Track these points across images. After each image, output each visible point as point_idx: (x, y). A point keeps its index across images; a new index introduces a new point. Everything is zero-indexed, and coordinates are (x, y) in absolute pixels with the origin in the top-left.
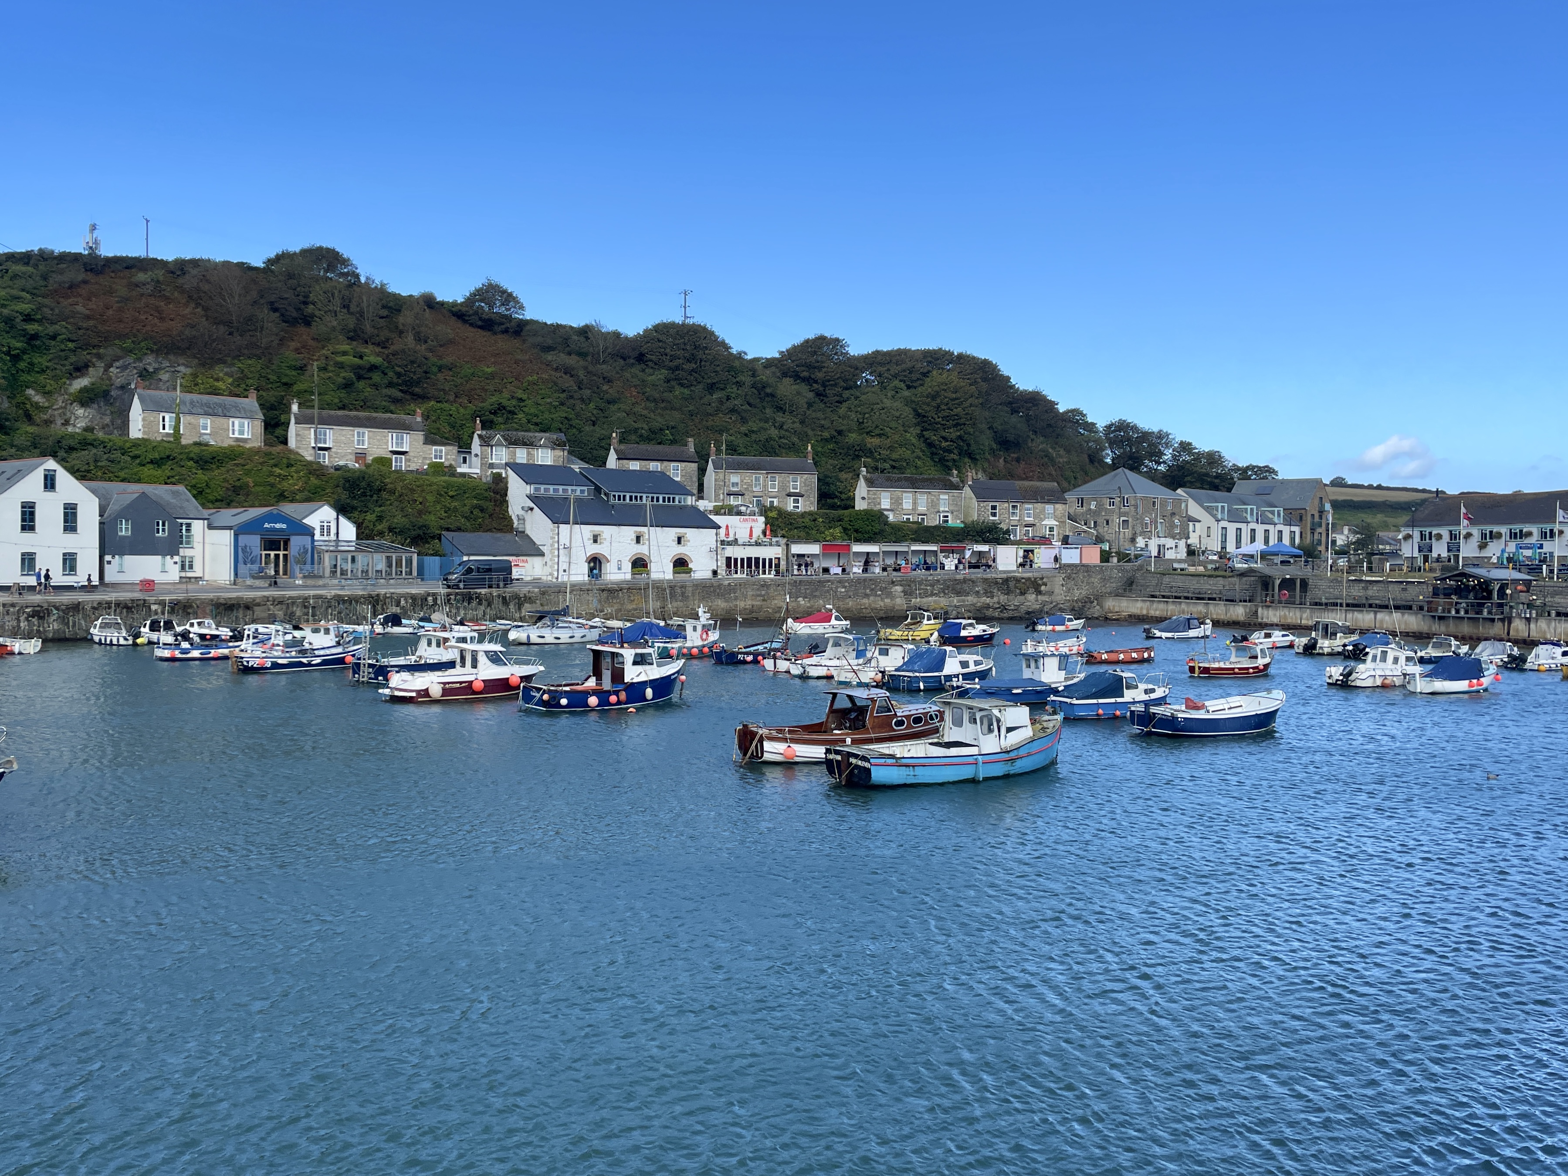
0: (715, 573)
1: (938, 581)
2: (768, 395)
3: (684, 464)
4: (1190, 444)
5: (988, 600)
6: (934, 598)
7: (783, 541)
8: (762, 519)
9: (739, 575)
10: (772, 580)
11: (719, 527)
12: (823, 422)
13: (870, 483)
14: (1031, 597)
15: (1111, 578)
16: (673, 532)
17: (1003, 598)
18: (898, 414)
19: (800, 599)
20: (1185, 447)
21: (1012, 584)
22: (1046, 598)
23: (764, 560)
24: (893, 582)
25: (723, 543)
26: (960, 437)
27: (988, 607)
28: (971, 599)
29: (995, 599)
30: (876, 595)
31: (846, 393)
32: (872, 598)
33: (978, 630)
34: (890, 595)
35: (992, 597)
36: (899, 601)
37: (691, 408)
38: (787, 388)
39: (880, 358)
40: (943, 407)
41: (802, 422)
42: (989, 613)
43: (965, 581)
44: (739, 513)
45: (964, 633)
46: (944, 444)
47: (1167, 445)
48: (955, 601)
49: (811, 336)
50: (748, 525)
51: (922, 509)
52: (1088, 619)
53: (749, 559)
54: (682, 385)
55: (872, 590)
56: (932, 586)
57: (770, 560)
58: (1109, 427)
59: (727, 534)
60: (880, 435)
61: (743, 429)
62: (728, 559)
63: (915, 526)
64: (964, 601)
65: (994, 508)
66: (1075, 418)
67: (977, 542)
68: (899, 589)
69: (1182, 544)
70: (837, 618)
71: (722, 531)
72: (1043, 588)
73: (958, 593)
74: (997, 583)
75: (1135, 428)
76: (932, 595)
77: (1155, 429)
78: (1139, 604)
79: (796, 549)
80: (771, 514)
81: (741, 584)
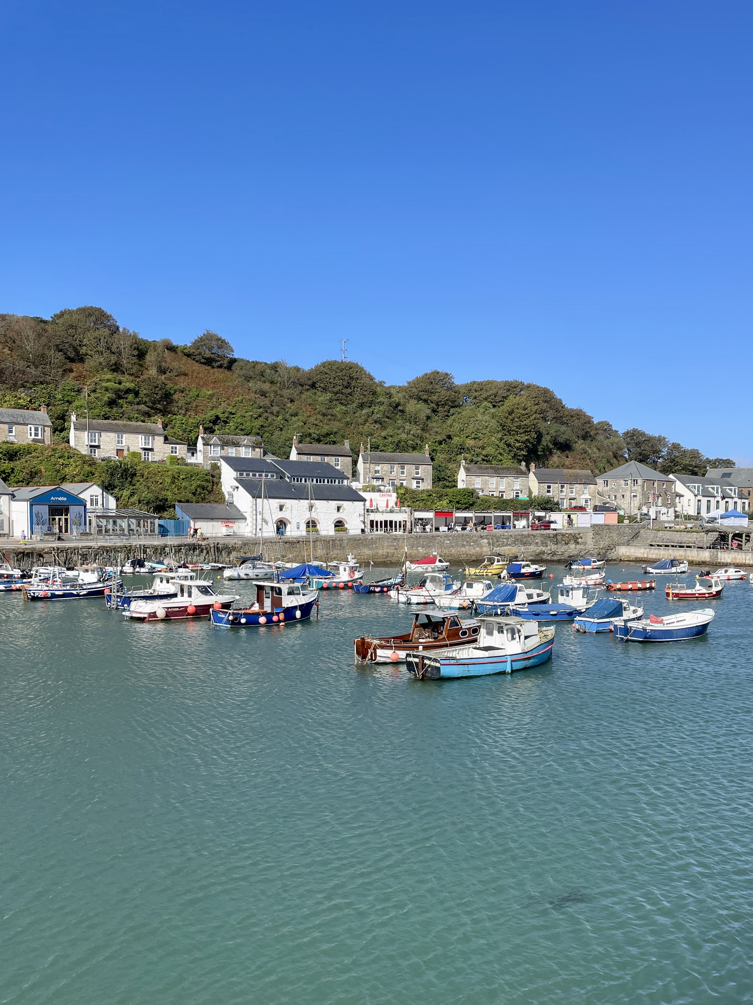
0: (363, 531)
1: (511, 536)
2: (401, 411)
3: (342, 458)
4: (679, 445)
5: (544, 549)
6: (508, 547)
7: (408, 510)
8: (395, 495)
9: (379, 532)
10: (401, 535)
11: (365, 500)
12: (437, 430)
13: (467, 470)
14: (572, 546)
15: (624, 533)
16: (334, 504)
17: (554, 547)
18: (487, 424)
19: (420, 548)
20: (676, 447)
21: (559, 538)
22: (582, 547)
23: (396, 522)
24: (481, 537)
25: (368, 511)
26: (527, 440)
27: (543, 553)
28: (532, 548)
29: (549, 547)
30: (470, 545)
31: (452, 411)
32: (467, 547)
33: (532, 569)
34: (479, 545)
35: (547, 546)
36: (485, 549)
37: (348, 419)
38: (412, 407)
39: (475, 386)
40: (516, 419)
41: (423, 430)
42: (545, 557)
43: (529, 536)
44: (380, 491)
45: (523, 571)
46: (517, 445)
47: (665, 445)
48: (523, 548)
49: (429, 371)
50: (385, 499)
51: (502, 488)
53: (386, 522)
54: (342, 404)
55: (467, 542)
56: (507, 539)
57: (400, 522)
58: (626, 434)
59: (371, 505)
60: (475, 439)
61: (384, 434)
62: (372, 522)
63: (496, 499)
64: (528, 549)
65: (549, 487)
66: (606, 428)
67: (538, 510)
68: (485, 541)
69: (671, 510)
70: (440, 561)
71: (368, 503)
72: (580, 540)
73: (524, 544)
74: (550, 537)
75: (643, 434)
76: (507, 545)
77: (657, 435)
78: (642, 550)
79: (418, 515)
80: (400, 491)
81: (380, 538)
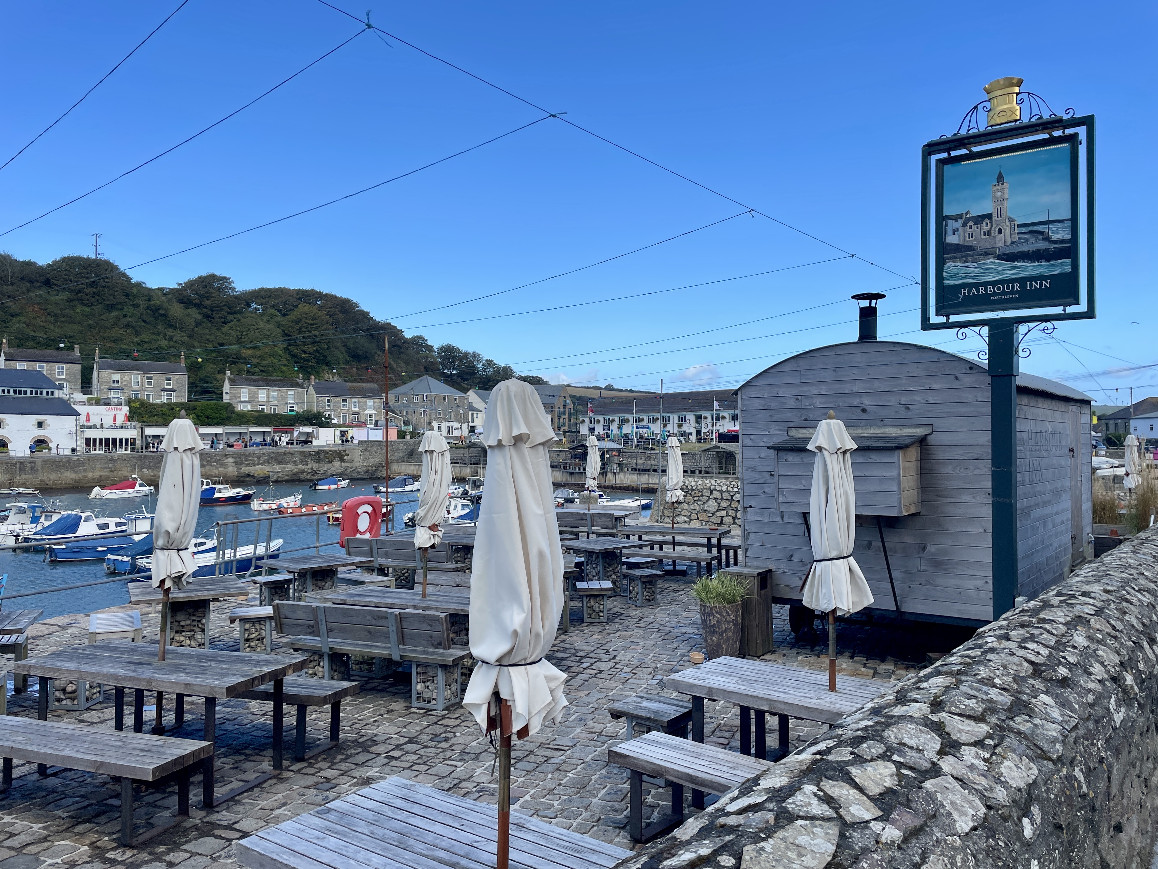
0: (74, 450)
1: (264, 454)
2: (161, 315)
3: (68, 365)
4: (492, 361)
5: (303, 467)
6: (260, 466)
7: (138, 425)
8: (127, 408)
9: (97, 452)
10: (128, 455)
11: (79, 415)
12: (208, 337)
13: (232, 382)
14: (337, 464)
15: (398, 449)
16: (34, 419)
17: (315, 466)
18: (269, 333)
19: (145, 470)
20: (490, 363)
21: (322, 455)
22: (348, 465)
23: (121, 440)
24: (226, 455)
25: (83, 427)
26: (317, 350)
27: (303, 472)
28: (290, 467)
29: (309, 466)
30: (211, 465)
31: (230, 317)
32: (207, 468)
33: (231, 493)
34: (224, 465)
35: (307, 465)
36: (230, 469)
37: (91, 322)
38: (177, 310)
39: (263, 292)
40: (304, 330)
41: (190, 336)
42: (304, 476)
43: (285, 453)
44: (107, 404)
45: (217, 495)
46: (303, 356)
47: (479, 361)
48: (278, 468)
49: (204, 274)
50: (113, 413)
51: (274, 402)
52: (351, 480)
53: (107, 440)
54: (85, 305)
55: (208, 461)
56: (259, 457)
57: (127, 440)
58: (441, 349)
59: (88, 420)
60: (254, 348)
61: (136, 340)
62: (88, 440)
63: (257, 414)
64: (284, 468)
65: (329, 401)
66: (418, 343)
67: (305, 425)
68: (231, 460)
69: (465, 426)
70: (141, 485)
71: (82, 419)
72: (346, 457)
73: (280, 463)
74: (310, 455)
75: (458, 350)
76: (259, 464)
77: (471, 351)
78: (412, 468)
79: (150, 431)
80: (133, 405)
81: (95, 458)
